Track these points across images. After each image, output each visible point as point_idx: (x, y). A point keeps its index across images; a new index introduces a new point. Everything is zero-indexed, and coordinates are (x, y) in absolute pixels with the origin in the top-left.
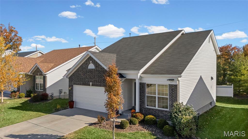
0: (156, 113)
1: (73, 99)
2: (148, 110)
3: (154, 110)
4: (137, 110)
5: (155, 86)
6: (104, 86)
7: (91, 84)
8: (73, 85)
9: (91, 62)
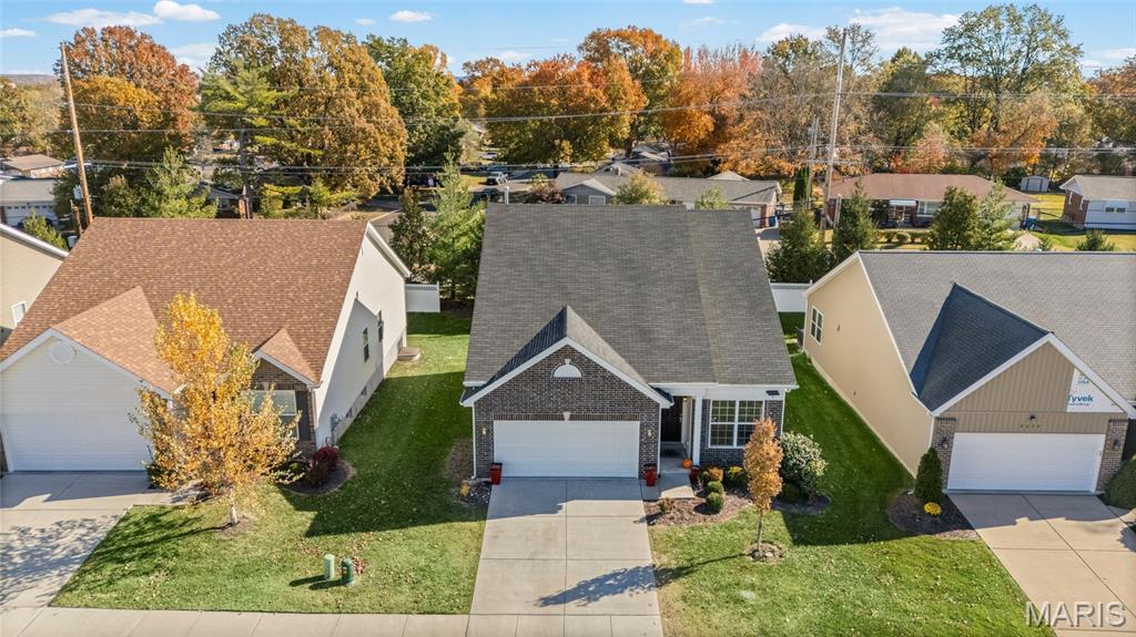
0: (734, 456)
1: (493, 458)
2: (714, 454)
3: (728, 452)
4: (696, 460)
5: (732, 404)
6: (613, 418)
7: (567, 415)
8: (495, 422)
9: (567, 361)
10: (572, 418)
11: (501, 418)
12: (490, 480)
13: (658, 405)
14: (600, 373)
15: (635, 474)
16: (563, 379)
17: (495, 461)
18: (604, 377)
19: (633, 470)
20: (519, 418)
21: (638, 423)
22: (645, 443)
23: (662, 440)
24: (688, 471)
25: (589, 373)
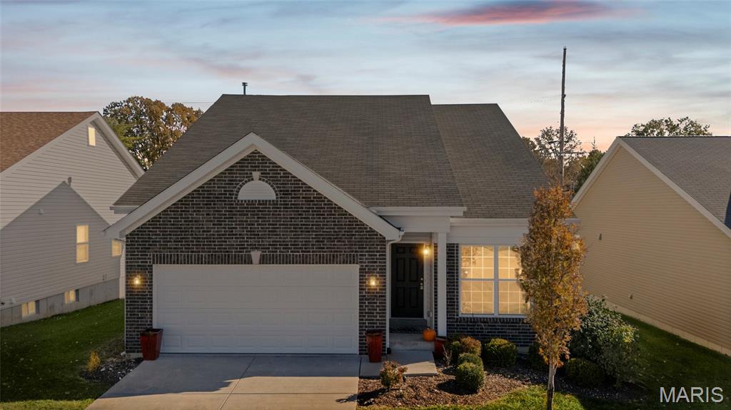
0: (496, 329)
1: (151, 321)
2: (468, 325)
3: (487, 323)
4: (442, 330)
6: (321, 260)
7: (256, 255)
8: (154, 266)
9: (256, 174)
10: (263, 260)
11: (162, 260)
12: (140, 355)
13: (383, 240)
14: (302, 194)
15: (354, 348)
16: (251, 203)
17: (155, 327)
18: (307, 199)
19: (351, 344)
20: (188, 261)
21: (358, 266)
22: (367, 298)
23: (393, 314)
24: (431, 346)
25: (286, 193)
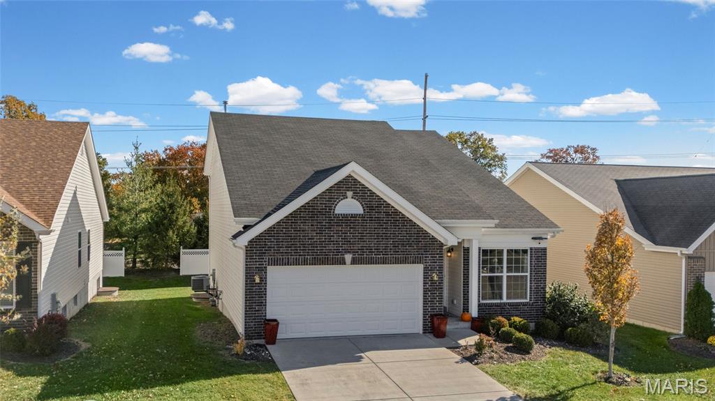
4: (475, 313)
5: (500, 252)
7: (348, 257)
8: (269, 268)
9: (350, 194)
10: (354, 262)
11: (276, 262)
12: (264, 341)
13: (441, 245)
14: (383, 209)
15: (419, 329)
16: (345, 216)
17: (268, 317)
18: (387, 214)
20: (297, 263)
21: (422, 266)
22: (429, 289)
25: (371, 208)
